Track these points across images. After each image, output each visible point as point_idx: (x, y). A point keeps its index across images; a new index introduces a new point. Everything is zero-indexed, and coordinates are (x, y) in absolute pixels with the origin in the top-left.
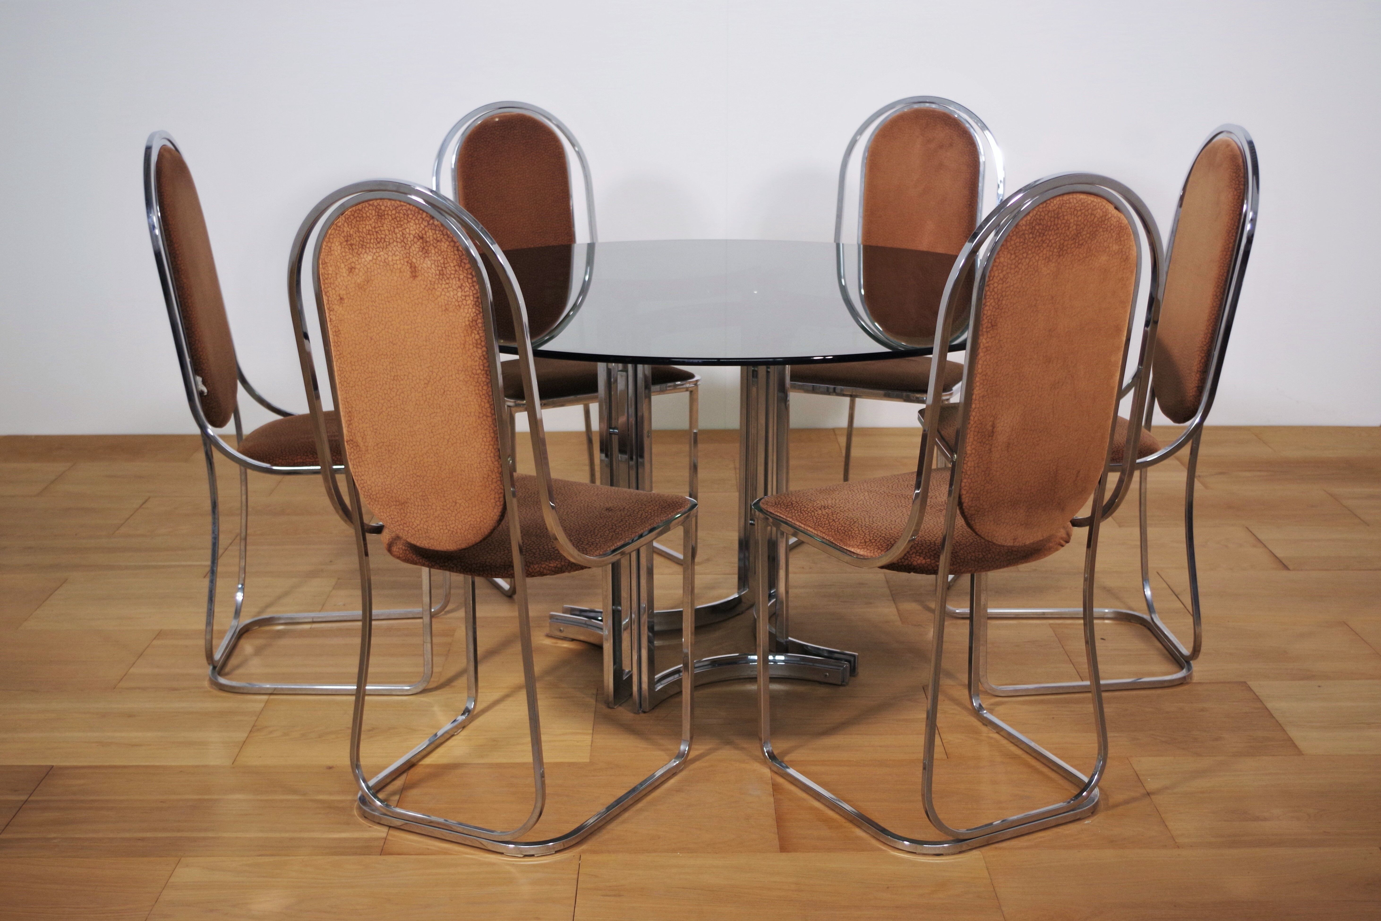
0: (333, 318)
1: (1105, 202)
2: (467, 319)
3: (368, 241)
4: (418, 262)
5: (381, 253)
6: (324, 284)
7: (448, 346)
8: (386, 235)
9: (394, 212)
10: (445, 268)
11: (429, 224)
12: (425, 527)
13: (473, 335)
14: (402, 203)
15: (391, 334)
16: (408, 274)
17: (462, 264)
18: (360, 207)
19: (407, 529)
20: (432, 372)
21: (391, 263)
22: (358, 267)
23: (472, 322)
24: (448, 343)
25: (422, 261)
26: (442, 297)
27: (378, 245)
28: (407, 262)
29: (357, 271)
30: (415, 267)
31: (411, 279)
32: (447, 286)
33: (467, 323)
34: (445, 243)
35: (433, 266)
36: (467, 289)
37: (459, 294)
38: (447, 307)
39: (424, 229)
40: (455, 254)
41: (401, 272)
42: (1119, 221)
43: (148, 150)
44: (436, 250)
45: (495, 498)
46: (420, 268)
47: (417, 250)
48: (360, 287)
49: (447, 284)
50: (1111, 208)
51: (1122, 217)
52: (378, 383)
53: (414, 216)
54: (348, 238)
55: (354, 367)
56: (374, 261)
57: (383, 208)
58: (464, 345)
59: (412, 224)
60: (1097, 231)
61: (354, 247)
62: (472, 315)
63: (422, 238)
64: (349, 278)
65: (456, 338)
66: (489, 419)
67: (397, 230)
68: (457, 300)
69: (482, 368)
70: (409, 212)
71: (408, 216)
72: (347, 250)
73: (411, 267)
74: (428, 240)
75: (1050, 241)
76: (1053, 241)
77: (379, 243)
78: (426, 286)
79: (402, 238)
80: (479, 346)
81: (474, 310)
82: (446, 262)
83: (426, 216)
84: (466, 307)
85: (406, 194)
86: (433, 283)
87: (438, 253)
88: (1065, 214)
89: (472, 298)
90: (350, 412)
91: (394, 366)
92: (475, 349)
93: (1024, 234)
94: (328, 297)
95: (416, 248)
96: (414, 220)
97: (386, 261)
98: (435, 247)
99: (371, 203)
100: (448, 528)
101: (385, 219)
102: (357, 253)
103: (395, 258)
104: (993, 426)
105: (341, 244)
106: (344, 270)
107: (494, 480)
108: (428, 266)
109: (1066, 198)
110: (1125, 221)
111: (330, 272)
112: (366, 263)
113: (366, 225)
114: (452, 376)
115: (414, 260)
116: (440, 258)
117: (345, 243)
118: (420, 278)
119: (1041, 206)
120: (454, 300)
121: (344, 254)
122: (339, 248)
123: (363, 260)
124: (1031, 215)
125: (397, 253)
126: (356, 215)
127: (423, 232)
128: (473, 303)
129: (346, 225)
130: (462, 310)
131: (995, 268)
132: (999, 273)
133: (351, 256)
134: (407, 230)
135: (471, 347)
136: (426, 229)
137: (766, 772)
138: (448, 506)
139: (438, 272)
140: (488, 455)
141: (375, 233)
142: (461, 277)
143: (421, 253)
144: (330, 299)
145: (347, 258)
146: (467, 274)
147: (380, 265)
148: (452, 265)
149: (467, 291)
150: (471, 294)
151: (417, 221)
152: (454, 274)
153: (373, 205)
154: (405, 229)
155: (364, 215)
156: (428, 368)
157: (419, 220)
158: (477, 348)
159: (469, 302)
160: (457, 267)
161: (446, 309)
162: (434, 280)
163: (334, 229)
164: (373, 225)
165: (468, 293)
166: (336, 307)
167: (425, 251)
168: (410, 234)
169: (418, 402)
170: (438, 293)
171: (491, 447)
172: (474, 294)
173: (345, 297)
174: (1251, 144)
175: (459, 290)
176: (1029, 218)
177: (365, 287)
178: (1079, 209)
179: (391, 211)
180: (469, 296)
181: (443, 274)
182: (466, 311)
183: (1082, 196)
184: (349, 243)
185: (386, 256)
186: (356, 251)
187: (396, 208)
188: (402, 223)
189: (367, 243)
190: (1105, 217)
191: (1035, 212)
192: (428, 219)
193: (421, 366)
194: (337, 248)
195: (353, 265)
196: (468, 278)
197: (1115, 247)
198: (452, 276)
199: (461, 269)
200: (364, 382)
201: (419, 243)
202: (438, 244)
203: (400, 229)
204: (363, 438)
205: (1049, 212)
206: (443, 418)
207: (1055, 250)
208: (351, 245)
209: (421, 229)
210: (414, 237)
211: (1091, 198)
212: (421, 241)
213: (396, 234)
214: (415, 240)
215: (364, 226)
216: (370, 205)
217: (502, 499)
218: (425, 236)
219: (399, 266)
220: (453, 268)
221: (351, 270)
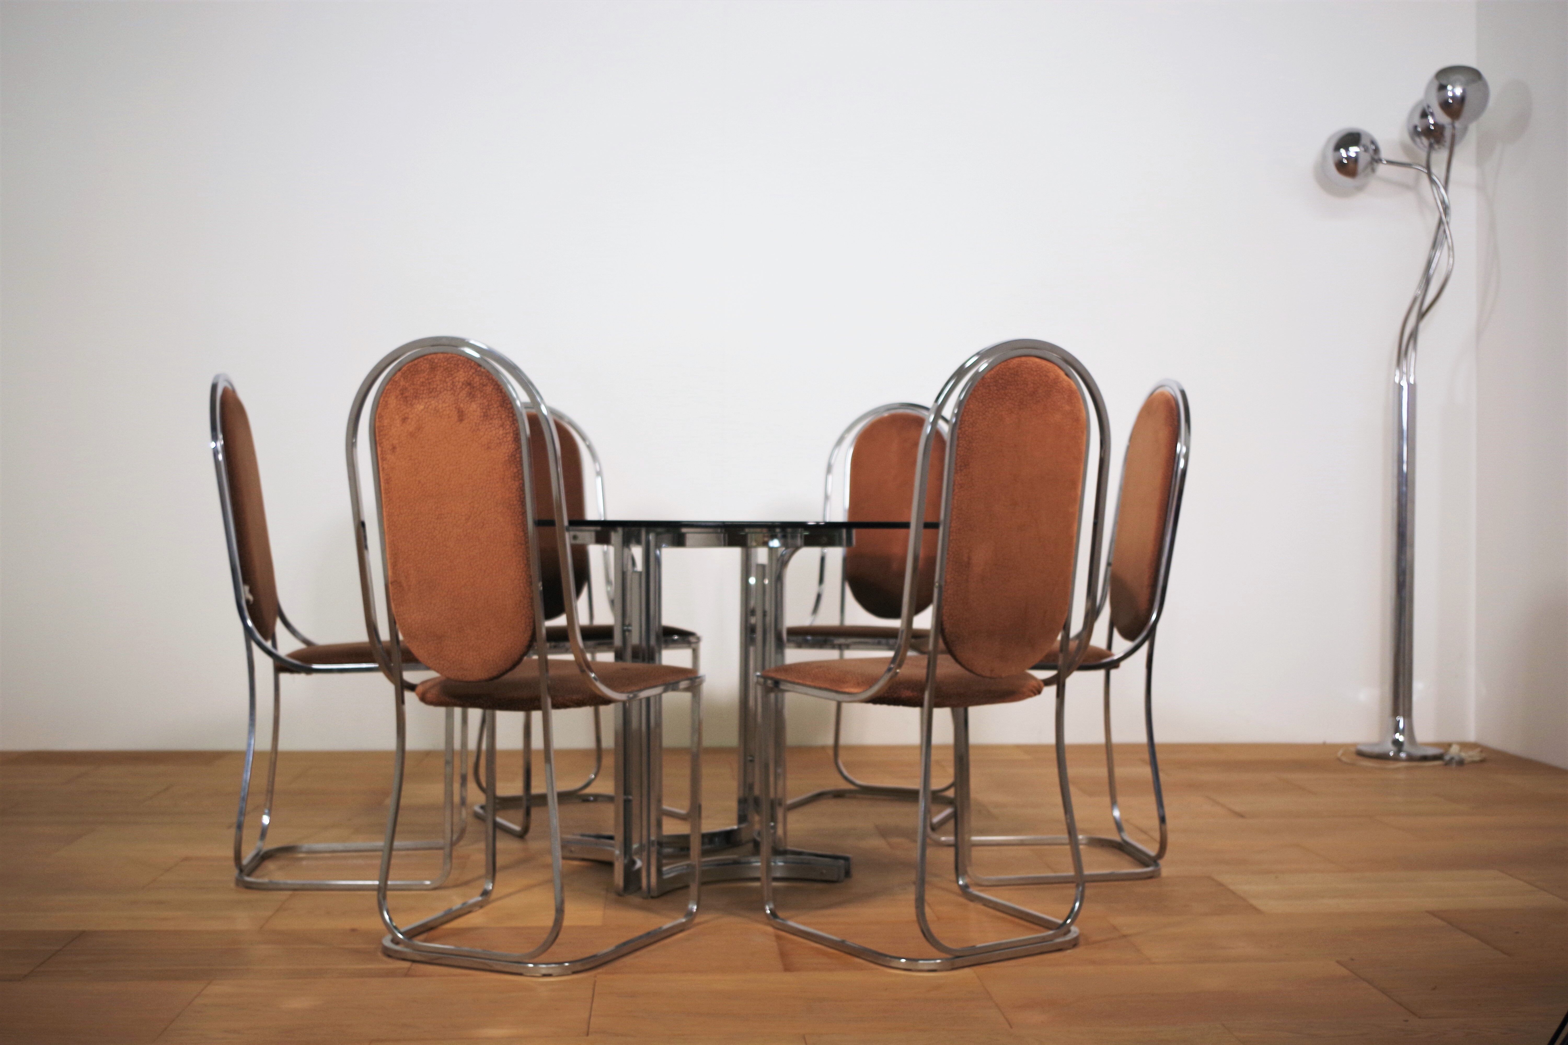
0: (386, 466)
1: (1056, 368)
2: (507, 455)
3: (422, 392)
4: (466, 407)
5: (433, 402)
6: (379, 436)
7: (488, 482)
8: (437, 385)
9: (445, 364)
10: (490, 409)
11: (476, 371)
12: (460, 658)
13: (512, 469)
14: (454, 355)
15: (438, 476)
16: (455, 417)
17: (505, 404)
18: (416, 362)
19: (442, 662)
20: (473, 508)
21: (441, 410)
22: (411, 416)
23: (511, 457)
24: (489, 478)
25: (468, 405)
26: (485, 436)
27: (430, 395)
28: (456, 408)
29: (409, 420)
30: (462, 411)
31: (458, 423)
32: (490, 426)
33: (507, 458)
34: (490, 387)
35: (479, 409)
36: (508, 427)
37: (501, 432)
38: (489, 445)
39: (471, 376)
40: (498, 396)
41: (449, 417)
42: (1069, 385)
43: (214, 388)
44: (482, 394)
45: (526, 622)
46: (466, 412)
47: (465, 395)
48: (412, 435)
49: (491, 424)
50: (1062, 374)
51: (1072, 383)
52: (423, 523)
53: (463, 365)
54: (403, 391)
55: (402, 511)
56: (426, 410)
57: (436, 361)
58: (503, 479)
59: (461, 373)
60: (1051, 391)
61: (408, 399)
62: (511, 451)
63: (469, 384)
64: (402, 428)
65: (497, 473)
66: (523, 546)
67: (447, 380)
68: (498, 438)
69: (518, 498)
70: (459, 362)
71: (458, 365)
72: (401, 402)
73: (458, 412)
74: (475, 385)
75: (1012, 394)
76: (1014, 395)
77: (431, 392)
78: (472, 427)
79: (452, 386)
80: (516, 479)
81: (513, 446)
82: (490, 404)
83: (475, 365)
84: (506, 444)
85: (456, 347)
86: (477, 425)
87: (483, 396)
88: (1023, 372)
89: (512, 435)
90: (396, 554)
91: (439, 505)
92: (513, 482)
93: (989, 386)
94: (382, 447)
95: (463, 394)
96: (464, 369)
97: (437, 408)
98: (481, 392)
99: (426, 357)
100: (481, 657)
101: (438, 370)
102: (411, 404)
103: (444, 405)
104: (969, 558)
105: (397, 397)
106: (398, 421)
107: (526, 606)
108: (474, 409)
109: (1023, 359)
110: (1074, 386)
111: (385, 424)
112: (418, 413)
113: (420, 378)
114: (491, 509)
115: (462, 405)
116: (485, 401)
117: (400, 397)
118: (466, 421)
119: (1003, 364)
120: (496, 438)
121: (399, 406)
122: (395, 401)
123: (416, 410)
124: (995, 370)
125: (447, 400)
126: (412, 369)
127: (471, 379)
128: (513, 439)
129: (402, 379)
130: (502, 447)
131: (965, 414)
132: (969, 418)
133: (405, 407)
134: (457, 378)
135: (509, 480)
136: (474, 376)
137: (770, 929)
138: (482, 635)
139: (482, 414)
140: (521, 581)
141: (428, 385)
142: (503, 416)
143: (468, 399)
144: (384, 449)
145: (402, 409)
146: (509, 413)
147: (430, 413)
148: (495, 406)
149: (508, 429)
150: (511, 431)
151: (466, 370)
152: (497, 415)
153: (427, 359)
154: (455, 378)
155: (419, 369)
156: (470, 504)
157: (468, 368)
158: (514, 480)
159: (509, 439)
160: (500, 408)
161: (489, 448)
162: (478, 422)
163: (391, 384)
164: (427, 377)
165: (508, 431)
166: (389, 456)
167: (471, 396)
168: (459, 382)
169: (459, 538)
170: (482, 434)
171: (524, 573)
172: (514, 431)
173: (397, 446)
174: (1183, 393)
175: (501, 429)
176: (992, 372)
177: (417, 434)
178: (1034, 369)
179: (444, 363)
180: (509, 433)
181: (487, 416)
182: (506, 447)
183: (1037, 360)
184: (404, 396)
185: (437, 404)
186: (409, 402)
187: (448, 359)
188: (453, 373)
189: (420, 394)
190: (1056, 380)
191: (998, 368)
192: (476, 367)
193: (463, 503)
194: (393, 401)
195: (406, 415)
196: (509, 417)
197: (1067, 408)
198: (495, 417)
199: (503, 409)
200: (410, 524)
201: (466, 389)
202: (484, 388)
203: (450, 378)
204: (406, 577)
205: (1009, 369)
206: (481, 550)
207: (1017, 404)
208: (406, 397)
209: (469, 376)
210: (463, 384)
211: (1044, 362)
212: (469, 387)
213: (447, 383)
214: (464, 387)
215: (418, 379)
216: (425, 359)
217: (532, 624)
218: (472, 382)
219: (448, 412)
220: (496, 409)
221: (404, 420)
